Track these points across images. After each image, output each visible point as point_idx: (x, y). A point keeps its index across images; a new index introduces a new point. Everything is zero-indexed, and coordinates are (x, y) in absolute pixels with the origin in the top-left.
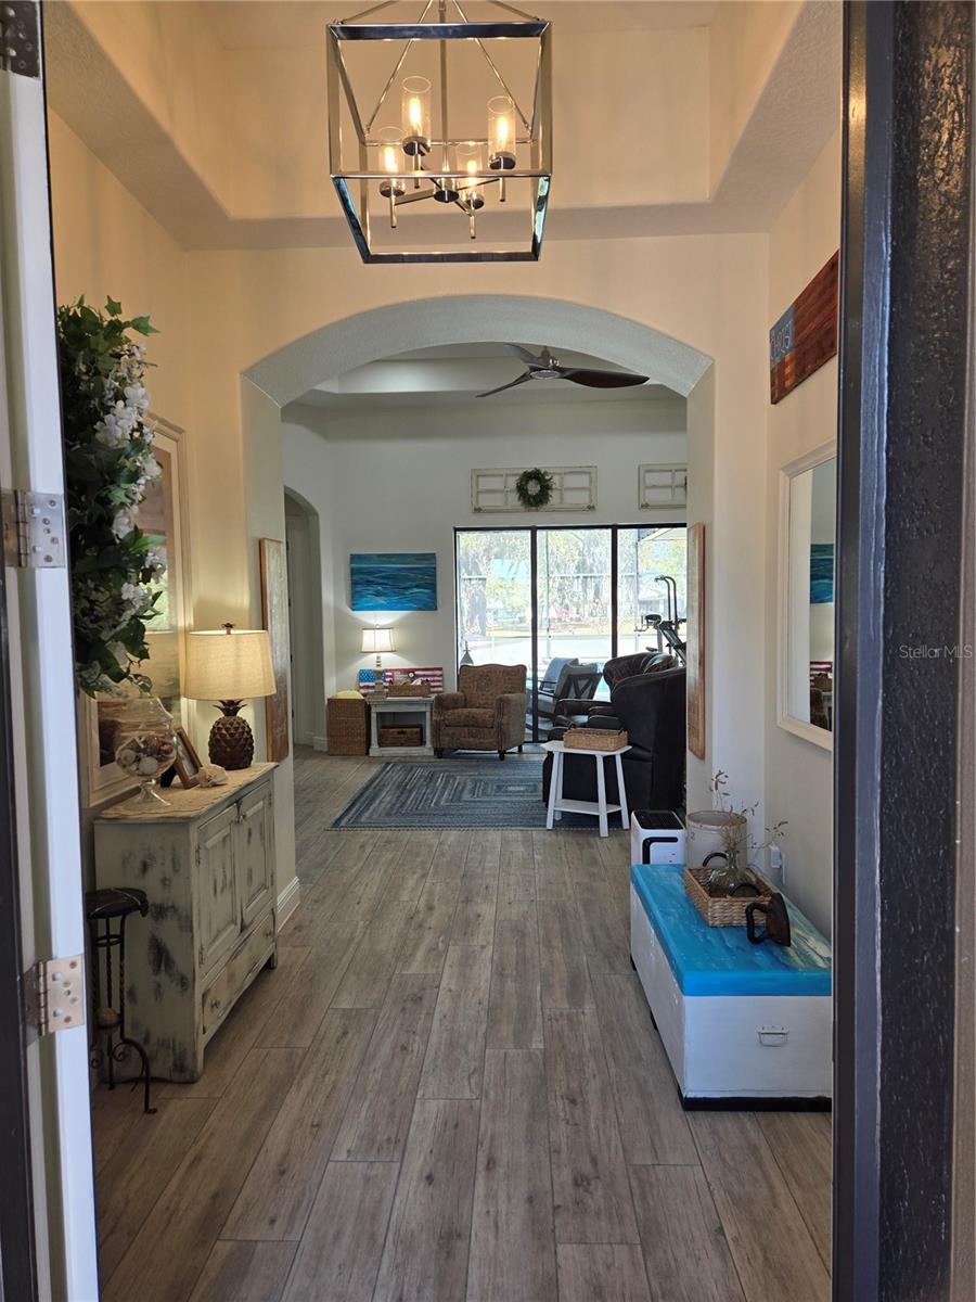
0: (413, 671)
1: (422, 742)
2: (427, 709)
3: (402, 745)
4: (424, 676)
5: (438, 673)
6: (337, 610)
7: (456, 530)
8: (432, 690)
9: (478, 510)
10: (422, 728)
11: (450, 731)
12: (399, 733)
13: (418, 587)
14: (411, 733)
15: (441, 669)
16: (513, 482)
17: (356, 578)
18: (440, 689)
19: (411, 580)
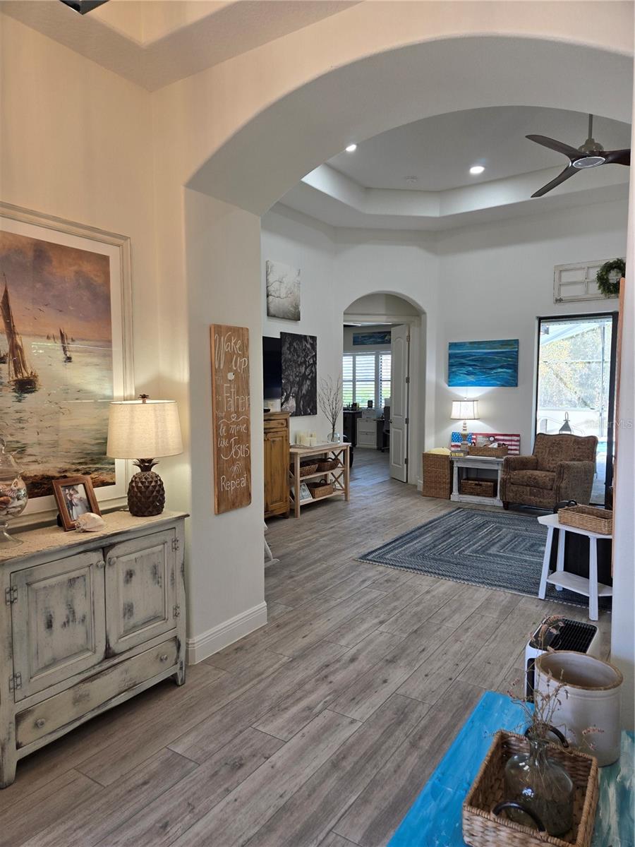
0: (493, 435)
1: (495, 495)
2: (499, 468)
3: (478, 495)
4: (503, 440)
5: (516, 438)
6: (438, 387)
7: (541, 319)
8: (509, 452)
9: (559, 301)
10: (495, 482)
11: (514, 488)
12: (476, 484)
13: (502, 367)
14: (487, 486)
15: (518, 436)
16: (594, 274)
17: (452, 361)
18: (517, 452)
19: (497, 362)
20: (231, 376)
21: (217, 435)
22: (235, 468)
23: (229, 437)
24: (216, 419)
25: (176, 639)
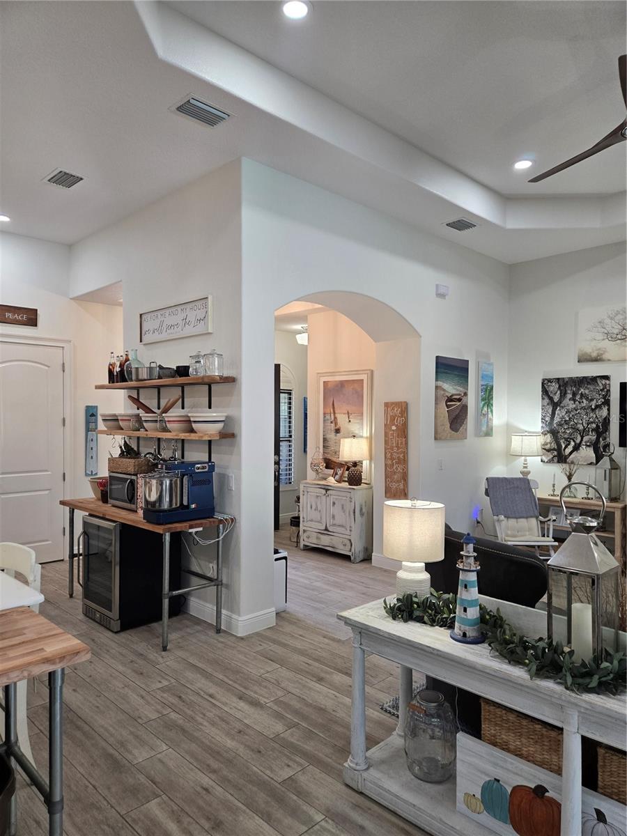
20: (394, 428)
21: (385, 457)
22: (396, 477)
23: (392, 459)
24: (386, 449)
25: (350, 540)
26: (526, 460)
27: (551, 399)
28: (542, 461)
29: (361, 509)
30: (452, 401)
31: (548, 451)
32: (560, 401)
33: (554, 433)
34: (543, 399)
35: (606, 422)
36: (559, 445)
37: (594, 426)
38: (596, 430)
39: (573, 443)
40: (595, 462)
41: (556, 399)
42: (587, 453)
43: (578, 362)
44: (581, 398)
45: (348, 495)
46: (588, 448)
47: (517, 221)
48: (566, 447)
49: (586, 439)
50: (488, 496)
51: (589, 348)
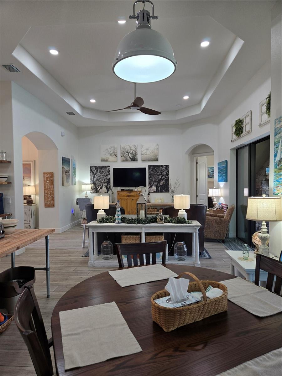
9: (232, 141)
13: (224, 173)
17: (218, 171)
20: (48, 182)
21: (44, 193)
22: (49, 199)
23: (47, 193)
24: (44, 190)
25: (30, 225)
26: (86, 193)
27: (93, 173)
28: (91, 193)
29: (33, 213)
30: (66, 172)
31: (93, 189)
32: (96, 173)
33: (94, 183)
34: (91, 172)
35: (110, 179)
36: (96, 187)
37: (106, 181)
38: (107, 182)
39: (100, 187)
40: (106, 192)
41: (95, 172)
42: (104, 189)
43: (101, 161)
44: (102, 172)
45: (28, 208)
46: (105, 188)
47: (87, 115)
48: (98, 188)
49: (104, 185)
50: (78, 205)
51: (104, 157)
